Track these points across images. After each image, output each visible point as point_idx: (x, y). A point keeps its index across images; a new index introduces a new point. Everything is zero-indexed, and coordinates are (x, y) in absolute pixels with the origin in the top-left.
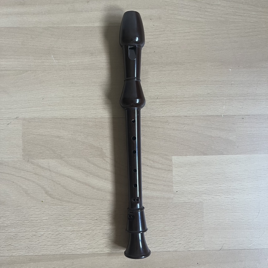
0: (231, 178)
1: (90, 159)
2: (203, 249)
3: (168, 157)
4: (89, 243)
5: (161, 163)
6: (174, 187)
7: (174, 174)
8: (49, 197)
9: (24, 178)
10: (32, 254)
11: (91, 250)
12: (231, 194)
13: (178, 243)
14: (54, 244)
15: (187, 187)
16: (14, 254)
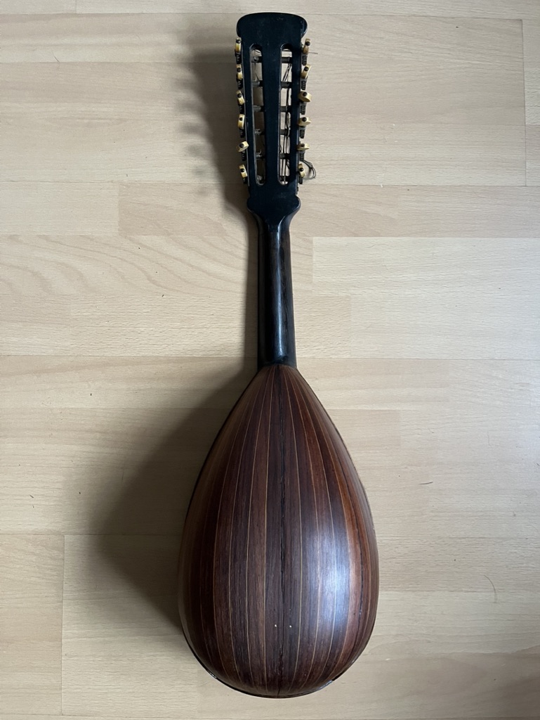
0: (389, 267)
1: (205, 237)
2: (348, 356)
4: (202, 343)
7: (314, 260)
8: (152, 285)
9: (120, 259)
10: (129, 355)
11: (204, 353)
12: (388, 288)
13: (316, 348)
14: (158, 343)
15: (330, 278)
16: (106, 355)
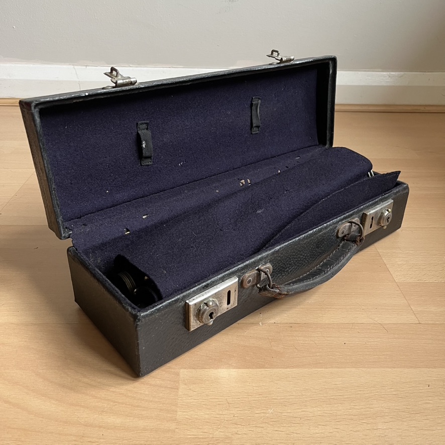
0: (282, 400)
3: (172, 370)
5: (160, 378)
6: (179, 413)
12: (285, 425)
15: (202, 414)
